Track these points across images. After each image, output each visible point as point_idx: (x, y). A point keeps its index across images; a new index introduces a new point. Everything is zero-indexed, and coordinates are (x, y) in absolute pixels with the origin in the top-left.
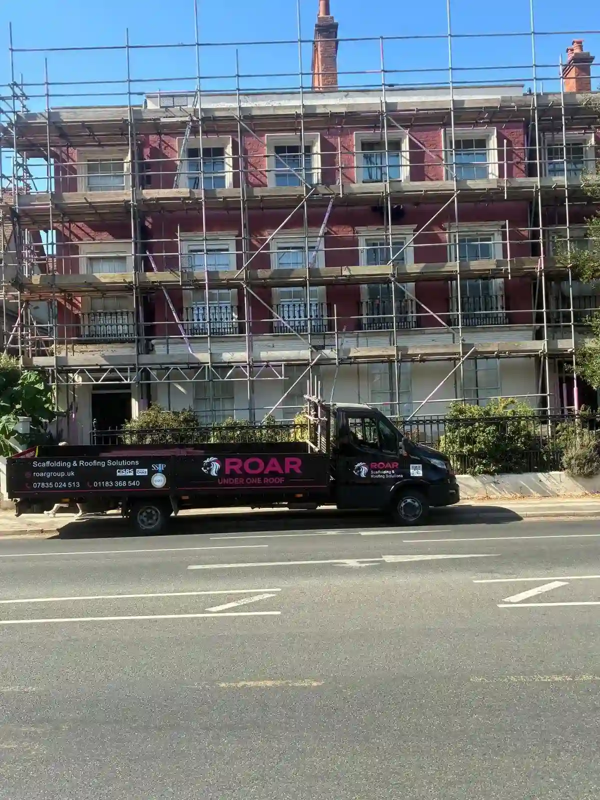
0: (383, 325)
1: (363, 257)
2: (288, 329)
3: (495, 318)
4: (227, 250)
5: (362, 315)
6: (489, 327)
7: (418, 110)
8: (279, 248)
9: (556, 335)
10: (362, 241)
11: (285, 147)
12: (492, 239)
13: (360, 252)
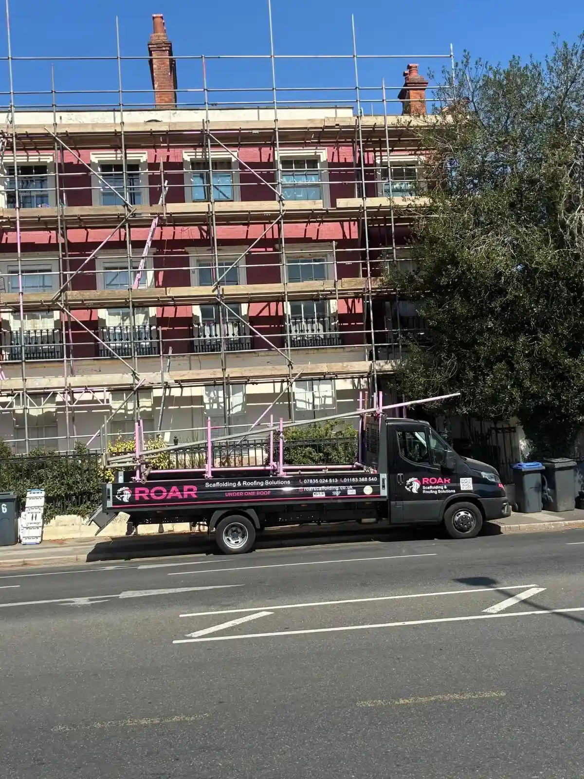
0: (215, 347)
1: (194, 278)
2: (109, 352)
3: (328, 339)
4: (50, 271)
5: (193, 337)
6: (323, 348)
7: (241, 129)
8: (107, 268)
9: (390, 355)
10: (192, 261)
11: (112, 165)
12: (325, 260)
13: (191, 272)
